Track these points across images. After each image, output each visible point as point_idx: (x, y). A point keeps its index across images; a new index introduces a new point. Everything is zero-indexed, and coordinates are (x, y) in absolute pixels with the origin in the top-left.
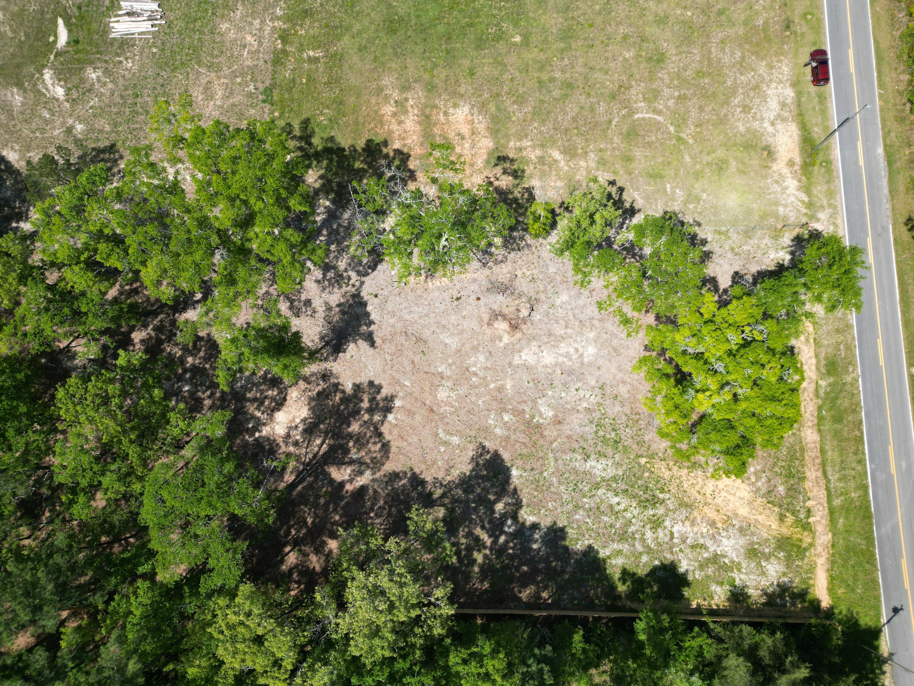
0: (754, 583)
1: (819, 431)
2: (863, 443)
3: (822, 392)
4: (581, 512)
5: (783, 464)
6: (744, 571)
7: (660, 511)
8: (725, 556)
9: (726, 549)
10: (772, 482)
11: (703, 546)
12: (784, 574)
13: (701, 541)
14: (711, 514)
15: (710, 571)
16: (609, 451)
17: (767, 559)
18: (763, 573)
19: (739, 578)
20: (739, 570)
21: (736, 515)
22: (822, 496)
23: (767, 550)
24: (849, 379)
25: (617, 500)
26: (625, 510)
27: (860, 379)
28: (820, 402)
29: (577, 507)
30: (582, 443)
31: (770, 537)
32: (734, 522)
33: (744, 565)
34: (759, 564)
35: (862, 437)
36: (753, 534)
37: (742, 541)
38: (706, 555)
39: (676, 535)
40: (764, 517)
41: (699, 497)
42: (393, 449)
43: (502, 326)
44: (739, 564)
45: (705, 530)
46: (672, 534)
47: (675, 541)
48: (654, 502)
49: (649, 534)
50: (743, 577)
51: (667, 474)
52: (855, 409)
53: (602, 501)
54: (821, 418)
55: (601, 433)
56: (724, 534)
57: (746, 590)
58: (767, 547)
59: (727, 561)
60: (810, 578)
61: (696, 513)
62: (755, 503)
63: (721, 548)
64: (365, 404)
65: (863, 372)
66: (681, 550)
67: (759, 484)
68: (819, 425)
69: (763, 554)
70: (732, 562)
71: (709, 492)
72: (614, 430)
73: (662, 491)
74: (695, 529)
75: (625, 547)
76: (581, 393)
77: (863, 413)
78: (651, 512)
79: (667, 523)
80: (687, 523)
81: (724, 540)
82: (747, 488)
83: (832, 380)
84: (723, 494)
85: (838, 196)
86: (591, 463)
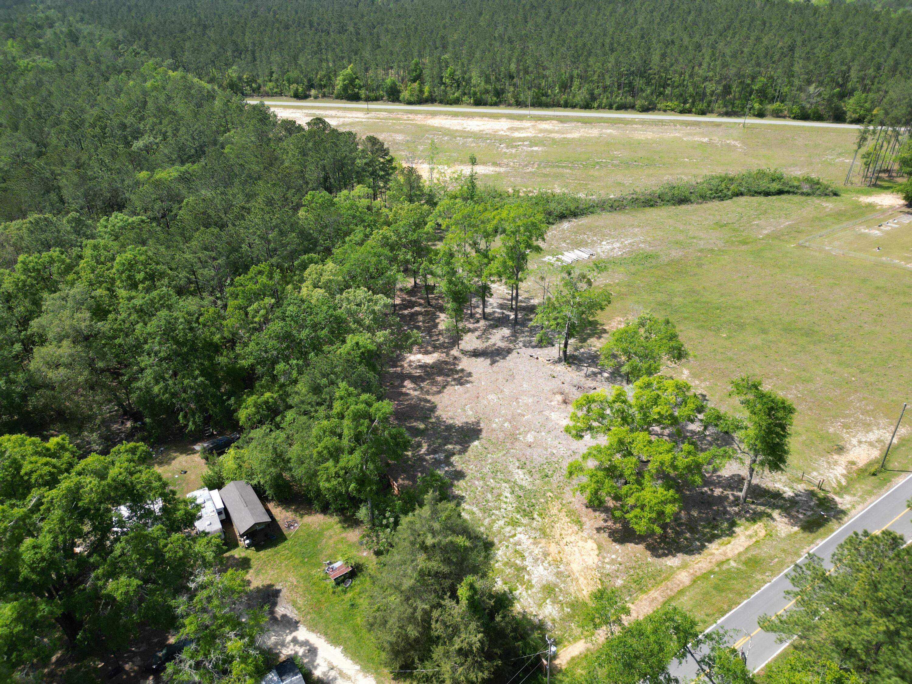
0: (526, 604)
1: (694, 582)
2: (723, 616)
3: (725, 567)
4: (481, 483)
5: (641, 573)
6: (529, 592)
7: (525, 521)
8: (529, 574)
9: (535, 572)
10: (618, 574)
11: (523, 558)
12: (554, 620)
13: (526, 554)
14: (553, 549)
15: (508, 571)
16: (537, 476)
17: (554, 602)
18: (540, 606)
19: (520, 591)
20: (527, 589)
21: (568, 564)
22: (645, 611)
23: (561, 598)
24: (759, 577)
25: (508, 495)
26: (506, 503)
27: (768, 584)
28: (717, 569)
29: (483, 478)
30: (527, 462)
31: (574, 595)
32: (561, 566)
33: (534, 590)
34: (545, 599)
35: (726, 612)
36: (564, 582)
37: (552, 579)
38: (518, 562)
39: (515, 538)
40: (585, 582)
41: (557, 536)
42: (441, 395)
43: (559, 398)
44: (532, 586)
45: (536, 552)
46: (515, 535)
47: (511, 540)
48: (528, 514)
49: (501, 523)
50: (524, 593)
51: (554, 511)
52: (742, 594)
53: (500, 488)
54: (705, 577)
55: (545, 467)
56: (546, 564)
57: (515, 601)
58: (563, 596)
59: (526, 577)
60: (569, 641)
61: (543, 541)
62: (589, 571)
63: (533, 569)
64: (456, 376)
65: (776, 583)
66: (507, 547)
67: (608, 566)
68: (698, 578)
69: (556, 597)
70: (529, 581)
71: (568, 539)
72: (554, 471)
73: (540, 515)
74: (532, 547)
75: (479, 514)
76: (559, 446)
77: (745, 602)
78: (519, 516)
79: (519, 529)
80: (531, 540)
81: (541, 567)
82: (596, 561)
83: (743, 568)
84: (575, 549)
85: (873, 498)
86: (520, 472)
